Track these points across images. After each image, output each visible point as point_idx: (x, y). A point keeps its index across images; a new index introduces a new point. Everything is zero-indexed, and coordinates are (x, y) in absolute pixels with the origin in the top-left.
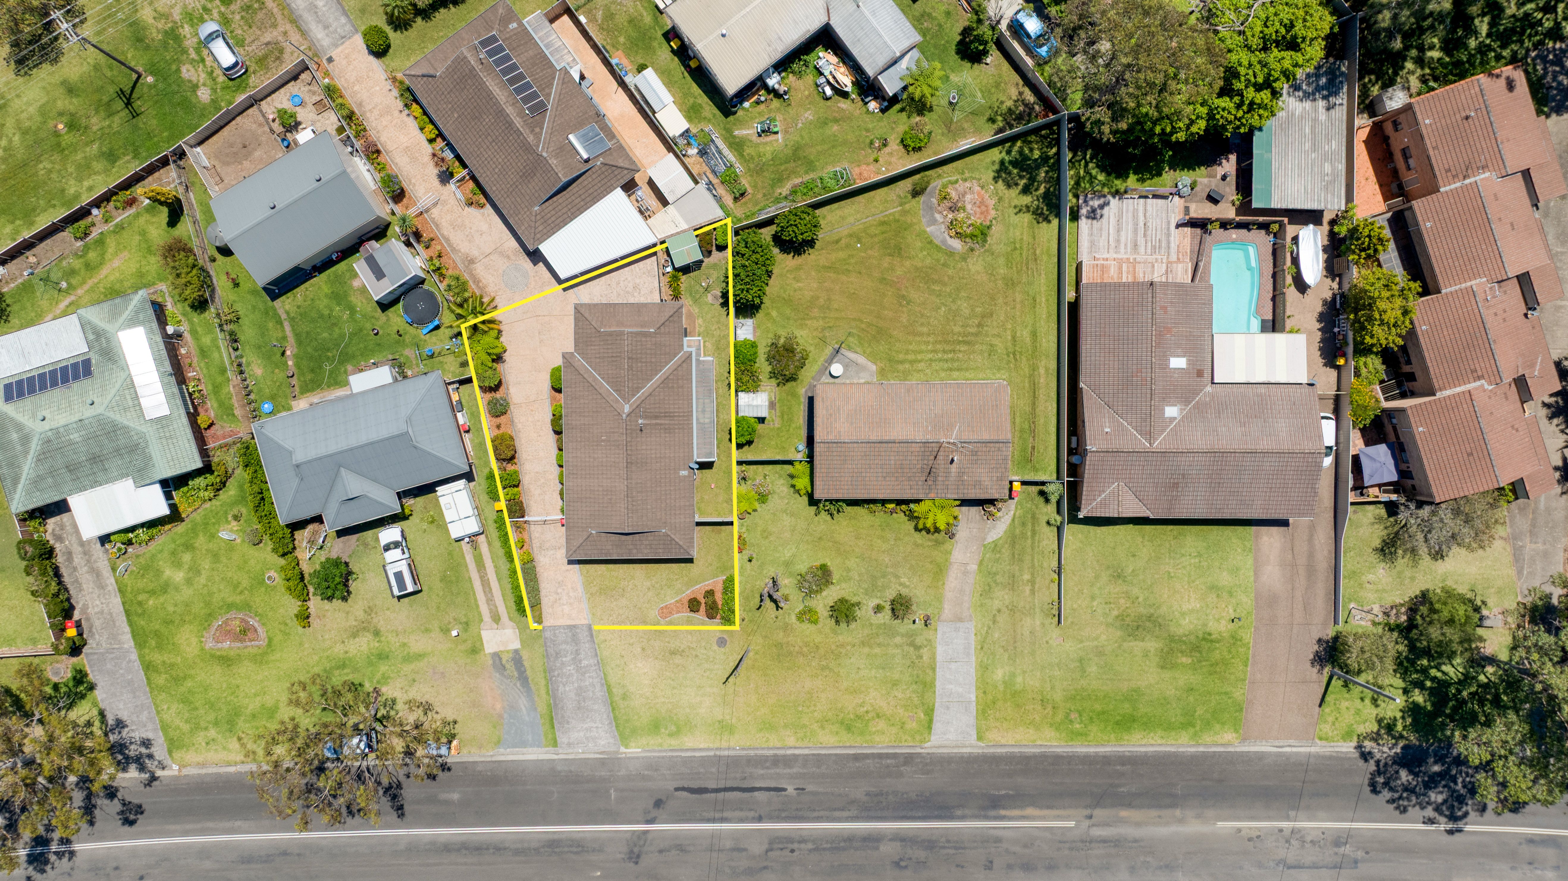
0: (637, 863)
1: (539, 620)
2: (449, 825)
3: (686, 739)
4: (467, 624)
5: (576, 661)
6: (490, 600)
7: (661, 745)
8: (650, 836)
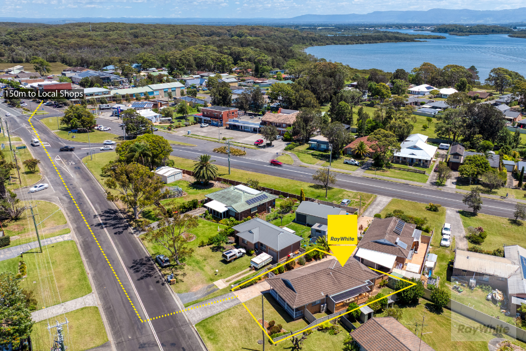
0: (139, 348)
1: (236, 290)
2: (139, 291)
3: (209, 343)
4: (221, 276)
5: (225, 303)
6: (234, 278)
7: (202, 336)
8: (155, 348)
